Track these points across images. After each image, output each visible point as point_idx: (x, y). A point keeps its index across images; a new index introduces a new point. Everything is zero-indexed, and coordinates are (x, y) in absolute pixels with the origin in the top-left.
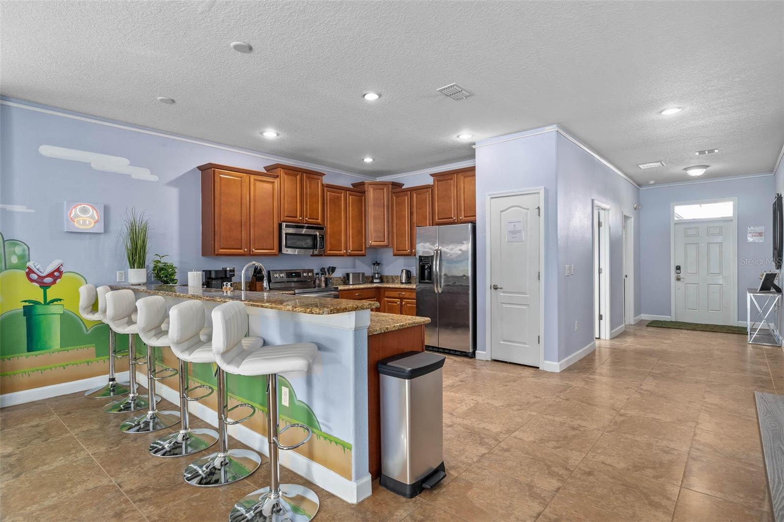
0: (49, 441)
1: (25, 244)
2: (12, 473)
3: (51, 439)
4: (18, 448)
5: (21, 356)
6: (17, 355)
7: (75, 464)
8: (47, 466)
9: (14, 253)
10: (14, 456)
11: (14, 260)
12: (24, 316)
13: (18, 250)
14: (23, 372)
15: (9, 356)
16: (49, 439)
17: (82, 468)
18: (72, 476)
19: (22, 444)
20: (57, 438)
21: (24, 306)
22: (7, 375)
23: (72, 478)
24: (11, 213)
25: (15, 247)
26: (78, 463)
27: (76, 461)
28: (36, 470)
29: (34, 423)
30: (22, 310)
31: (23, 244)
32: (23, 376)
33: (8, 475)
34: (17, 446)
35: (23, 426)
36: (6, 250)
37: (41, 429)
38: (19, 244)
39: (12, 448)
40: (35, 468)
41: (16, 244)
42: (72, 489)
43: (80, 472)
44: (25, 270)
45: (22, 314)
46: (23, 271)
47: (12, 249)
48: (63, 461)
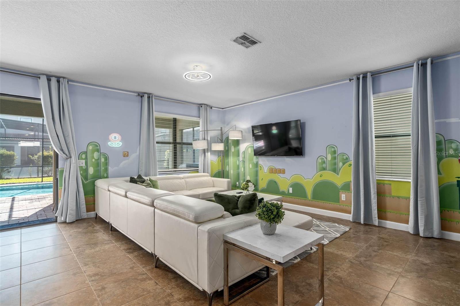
0: (452, 269)
1: (458, 142)
2: (419, 274)
3: (454, 268)
4: (432, 263)
5: (456, 211)
6: (453, 210)
7: (454, 291)
8: (438, 282)
9: (451, 148)
10: (427, 266)
11: (451, 152)
12: (458, 186)
13: (454, 146)
14: (457, 222)
15: (448, 209)
16: (452, 268)
17: (456, 296)
18: (445, 297)
19: (436, 262)
20: (457, 270)
21: (457, 181)
22: (447, 220)
23: (444, 298)
24: (450, 123)
25: (452, 144)
26: (456, 292)
27: (456, 290)
28: (430, 280)
29: (452, 255)
30: (457, 183)
31: (457, 142)
32: (457, 224)
33: (416, 273)
34: (433, 262)
35: (446, 253)
36: (446, 146)
37: (453, 260)
38: (454, 142)
39: (430, 262)
40: (431, 279)
41: (452, 142)
42: (438, 304)
43: (452, 298)
44: (458, 158)
45: (456, 185)
46: (456, 159)
47: (450, 145)
48: (448, 285)
